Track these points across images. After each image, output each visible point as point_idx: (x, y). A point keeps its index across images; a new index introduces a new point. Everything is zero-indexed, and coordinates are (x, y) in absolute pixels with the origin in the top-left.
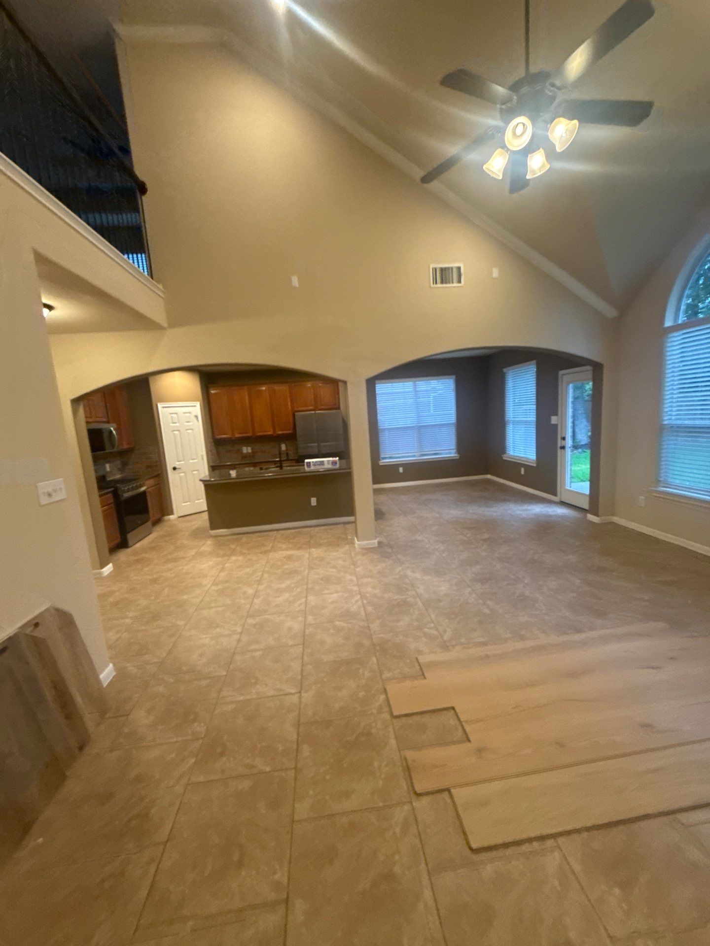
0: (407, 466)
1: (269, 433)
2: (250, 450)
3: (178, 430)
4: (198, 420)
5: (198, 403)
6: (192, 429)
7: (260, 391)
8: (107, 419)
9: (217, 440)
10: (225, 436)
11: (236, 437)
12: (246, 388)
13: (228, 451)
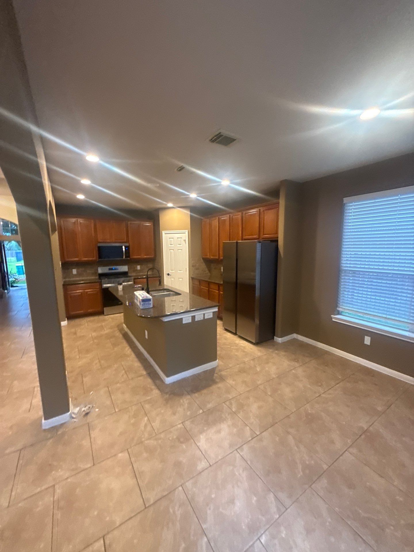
3: (173, 250)
4: (186, 243)
5: (187, 231)
6: (182, 250)
7: (225, 220)
8: (125, 240)
9: (203, 259)
10: (207, 257)
11: (211, 259)
12: (217, 218)
13: (215, 269)
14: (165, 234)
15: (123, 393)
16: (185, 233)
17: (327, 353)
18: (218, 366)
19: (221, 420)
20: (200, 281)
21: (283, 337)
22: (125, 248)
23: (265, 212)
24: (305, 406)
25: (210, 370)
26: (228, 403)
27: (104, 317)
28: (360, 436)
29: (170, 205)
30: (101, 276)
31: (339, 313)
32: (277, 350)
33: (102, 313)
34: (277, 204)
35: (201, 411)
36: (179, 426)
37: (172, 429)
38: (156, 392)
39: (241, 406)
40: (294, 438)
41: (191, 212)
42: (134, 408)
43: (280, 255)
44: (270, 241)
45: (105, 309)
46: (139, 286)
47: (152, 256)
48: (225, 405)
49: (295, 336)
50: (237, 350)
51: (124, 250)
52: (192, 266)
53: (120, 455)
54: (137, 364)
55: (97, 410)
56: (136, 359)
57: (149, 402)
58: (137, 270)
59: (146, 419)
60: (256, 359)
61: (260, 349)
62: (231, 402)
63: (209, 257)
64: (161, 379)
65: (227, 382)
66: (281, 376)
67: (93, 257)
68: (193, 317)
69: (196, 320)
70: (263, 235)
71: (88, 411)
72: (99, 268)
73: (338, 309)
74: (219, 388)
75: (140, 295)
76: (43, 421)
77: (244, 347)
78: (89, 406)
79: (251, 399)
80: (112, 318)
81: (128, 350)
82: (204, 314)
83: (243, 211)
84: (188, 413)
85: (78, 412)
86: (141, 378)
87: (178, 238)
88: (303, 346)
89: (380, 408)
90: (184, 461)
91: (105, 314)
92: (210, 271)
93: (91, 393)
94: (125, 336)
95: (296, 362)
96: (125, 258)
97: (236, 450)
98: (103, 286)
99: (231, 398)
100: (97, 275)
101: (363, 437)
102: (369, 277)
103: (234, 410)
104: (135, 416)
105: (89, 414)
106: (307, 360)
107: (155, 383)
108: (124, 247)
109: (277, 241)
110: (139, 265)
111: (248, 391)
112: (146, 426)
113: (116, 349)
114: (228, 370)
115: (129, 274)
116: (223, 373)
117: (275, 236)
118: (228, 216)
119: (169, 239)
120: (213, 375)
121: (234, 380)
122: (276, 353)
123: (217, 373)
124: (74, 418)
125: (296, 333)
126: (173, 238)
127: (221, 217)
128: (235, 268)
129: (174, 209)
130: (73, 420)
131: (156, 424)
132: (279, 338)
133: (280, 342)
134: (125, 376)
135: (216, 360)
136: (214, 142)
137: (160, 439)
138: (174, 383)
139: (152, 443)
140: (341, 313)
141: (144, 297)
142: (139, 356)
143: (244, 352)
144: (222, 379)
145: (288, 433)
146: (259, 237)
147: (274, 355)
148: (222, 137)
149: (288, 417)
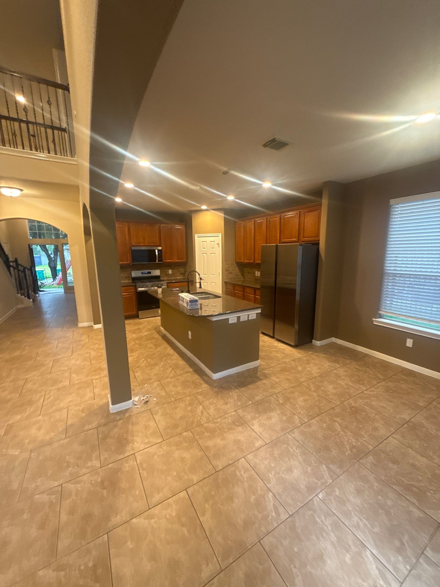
3: (206, 253)
4: (219, 247)
5: (221, 234)
6: (215, 253)
7: (261, 224)
8: (158, 244)
9: (237, 263)
10: (241, 261)
11: (246, 263)
12: (253, 220)
13: (249, 273)
14: (198, 237)
15: (175, 386)
16: (218, 236)
17: (367, 355)
18: (260, 365)
19: (271, 410)
20: (234, 285)
21: (321, 340)
22: (158, 252)
23: (306, 214)
24: (349, 401)
25: (253, 368)
26: (274, 396)
27: (139, 320)
28: (403, 425)
29: (204, 207)
30: (135, 279)
31: (381, 316)
32: (317, 352)
33: (137, 316)
34: (319, 206)
35: (251, 402)
36: (232, 413)
37: (226, 416)
38: (205, 386)
39: (287, 399)
40: (340, 425)
41: (225, 214)
42: (188, 398)
43: (322, 258)
44: (311, 244)
45: (140, 312)
46: (177, 289)
47: (184, 261)
48: (272, 398)
49: (333, 339)
50: (277, 352)
51: (157, 253)
52: (226, 271)
53: (184, 433)
54: (182, 362)
55: (155, 399)
56: (180, 358)
57: (200, 393)
58: (168, 274)
59: (201, 407)
60: (297, 360)
61: (299, 351)
62: (277, 396)
63: (243, 262)
64: (208, 375)
65: (270, 379)
66: (323, 376)
67: (127, 261)
68: (239, 318)
69: (241, 320)
70: (303, 238)
71: (147, 400)
72: (132, 271)
73: (380, 312)
74: (264, 384)
75: (185, 296)
76: (111, 406)
77: (284, 350)
78: (147, 396)
79: (297, 394)
80: (148, 322)
81: (170, 351)
82: (248, 315)
83: (282, 213)
84: (239, 403)
85: (138, 400)
86: (189, 374)
87: (211, 241)
88: (342, 349)
89: (421, 404)
90: (242, 439)
91: (140, 317)
92: (243, 275)
93: (146, 385)
94: (164, 337)
95: (337, 363)
96: (158, 262)
97: (288, 433)
98: (138, 289)
99: (277, 392)
100: (131, 279)
101: (406, 426)
102: (410, 282)
103: (281, 402)
104: (190, 404)
105: (148, 402)
106: (348, 361)
107: (202, 378)
108: (156, 251)
109: (318, 244)
110: (170, 269)
111: (293, 387)
112: (202, 413)
113: (158, 349)
114: (271, 369)
115: (162, 279)
116: (266, 371)
117: (316, 239)
118: (265, 218)
119: (202, 243)
120: (257, 373)
121: (277, 378)
122: (316, 355)
123: (260, 372)
124: (136, 405)
125: (334, 337)
126: (206, 242)
127: (257, 219)
128: (274, 272)
129: (207, 212)
130: (136, 406)
131: (212, 411)
132: (318, 341)
133: (319, 345)
134: (173, 372)
135: (258, 360)
136: (267, 146)
137: (217, 422)
138: (220, 379)
139: (211, 425)
140: (383, 317)
141: (191, 298)
142: (182, 355)
143: (284, 353)
144: (266, 376)
145: (335, 421)
146: (298, 241)
147: (314, 357)
148: (276, 142)
149: (333, 408)
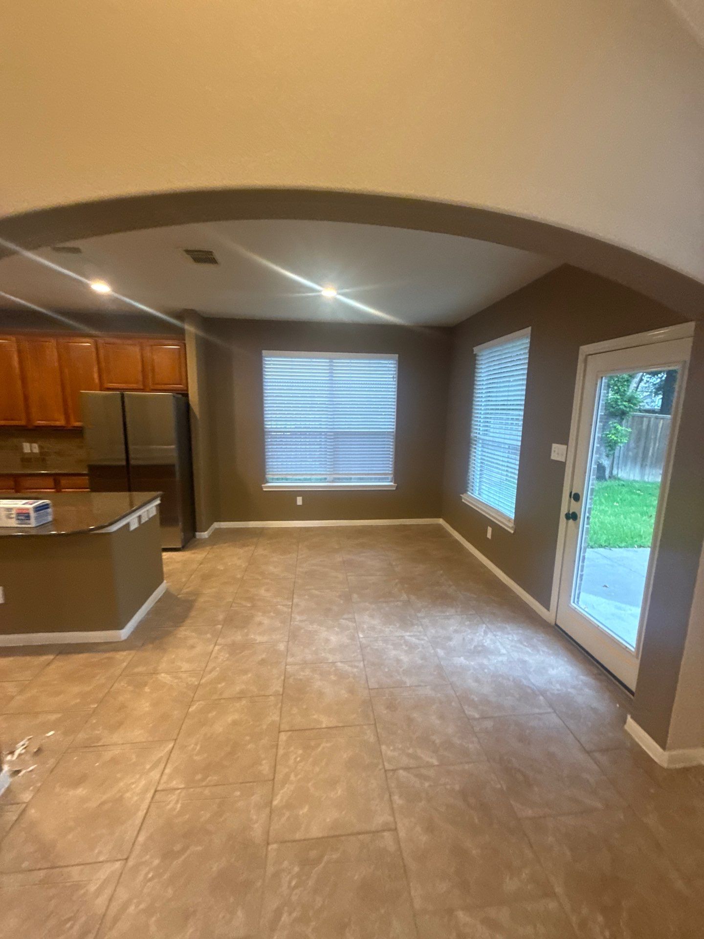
0: (311, 496)
1: (58, 423)
2: (36, 449)
18: (167, 589)
19: (250, 617)
21: (208, 530)
23: (155, 348)
24: (297, 570)
25: (162, 596)
26: (234, 605)
31: (267, 482)
35: (218, 626)
36: (216, 649)
37: (213, 655)
38: (124, 655)
40: (315, 590)
43: (195, 415)
48: (236, 608)
49: (217, 525)
57: (131, 666)
59: (163, 674)
60: (203, 561)
62: (237, 603)
65: (204, 594)
68: (140, 518)
69: (142, 521)
70: (154, 384)
73: (266, 477)
74: (205, 602)
79: (252, 590)
82: (148, 511)
84: (207, 636)
97: (290, 621)
99: (232, 600)
103: (249, 605)
109: (187, 395)
111: (239, 587)
112: (176, 677)
114: (188, 584)
116: (186, 590)
117: (180, 387)
121: (210, 588)
125: (216, 521)
132: (204, 532)
133: (207, 537)
137: (214, 668)
138: (133, 633)
140: (270, 480)
144: (195, 594)
149: (295, 582)
